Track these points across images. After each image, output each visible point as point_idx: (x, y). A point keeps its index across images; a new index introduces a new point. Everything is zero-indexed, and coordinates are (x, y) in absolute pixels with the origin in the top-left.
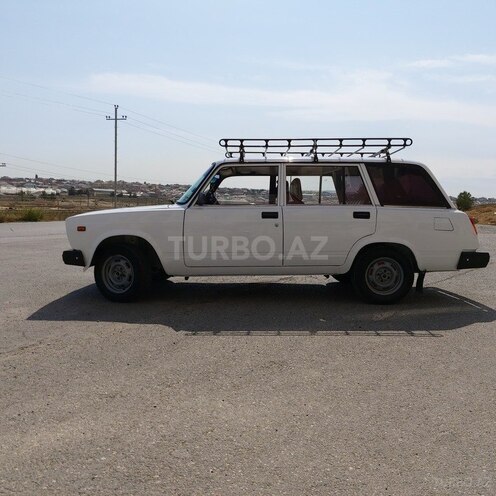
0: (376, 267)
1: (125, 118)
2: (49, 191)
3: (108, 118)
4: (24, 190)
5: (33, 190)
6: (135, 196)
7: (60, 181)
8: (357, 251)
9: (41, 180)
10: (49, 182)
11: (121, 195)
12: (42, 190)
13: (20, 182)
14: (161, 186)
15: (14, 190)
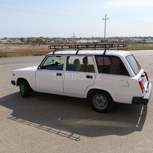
0: (97, 97)
1: (108, 19)
2: (96, 41)
3: (103, 19)
4: (89, 41)
5: (91, 41)
6: (121, 42)
7: (99, 38)
8: (88, 91)
9: (94, 38)
10: (96, 39)
11: (116, 42)
12: (94, 41)
13: (88, 39)
14: (130, 38)
15: (86, 41)
